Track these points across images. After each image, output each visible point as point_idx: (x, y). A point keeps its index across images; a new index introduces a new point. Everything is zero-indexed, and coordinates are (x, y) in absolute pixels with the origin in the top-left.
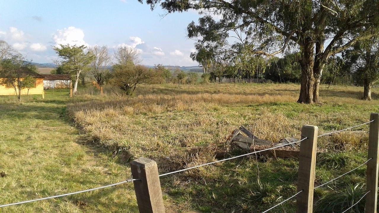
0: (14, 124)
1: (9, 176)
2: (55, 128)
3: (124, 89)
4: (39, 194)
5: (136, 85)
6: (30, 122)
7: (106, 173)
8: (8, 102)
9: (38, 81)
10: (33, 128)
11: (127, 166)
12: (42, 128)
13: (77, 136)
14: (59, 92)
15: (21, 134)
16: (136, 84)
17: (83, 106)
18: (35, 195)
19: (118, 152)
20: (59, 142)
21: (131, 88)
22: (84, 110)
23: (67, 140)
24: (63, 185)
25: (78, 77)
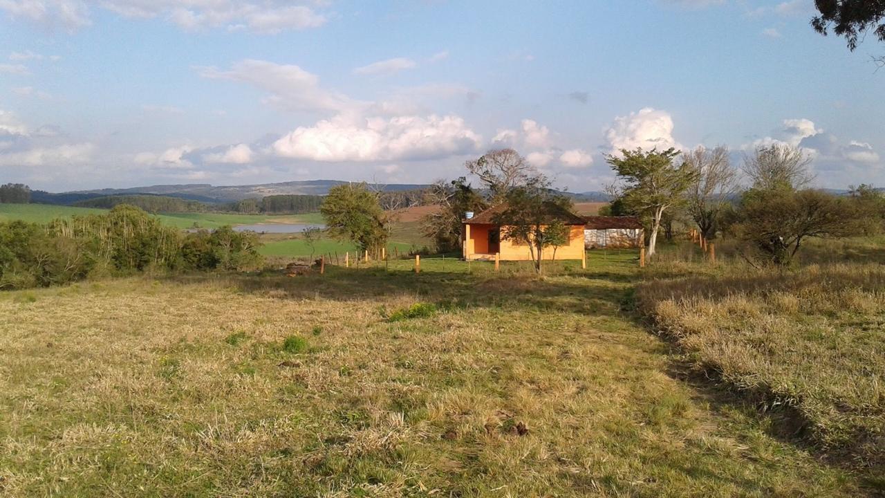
0: (533, 321)
1: (533, 433)
2: (615, 335)
3: (771, 251)
4: (599, 486)
5: (801, 240)
6: (564, 319)
7: (743, 455)
8: (518, 275)
9: (573, 231)
10: (570, 334)
11: (797, 446)
12: (588, 333)
13: (665, 357)
14: (617, 254)
15: (549, 344)
16: (800, 237)
17: (673, 287)
18: (589, 484)
19: (770, 407)
20: (627, 368)
21: (788, 246)
22: (677, 298)
23: (643, 366)
24: (648, 471)
25: (657, 222)
